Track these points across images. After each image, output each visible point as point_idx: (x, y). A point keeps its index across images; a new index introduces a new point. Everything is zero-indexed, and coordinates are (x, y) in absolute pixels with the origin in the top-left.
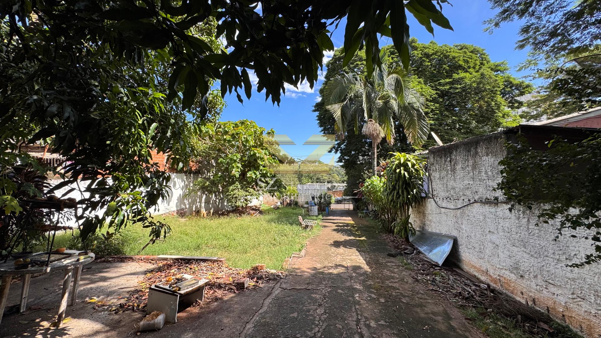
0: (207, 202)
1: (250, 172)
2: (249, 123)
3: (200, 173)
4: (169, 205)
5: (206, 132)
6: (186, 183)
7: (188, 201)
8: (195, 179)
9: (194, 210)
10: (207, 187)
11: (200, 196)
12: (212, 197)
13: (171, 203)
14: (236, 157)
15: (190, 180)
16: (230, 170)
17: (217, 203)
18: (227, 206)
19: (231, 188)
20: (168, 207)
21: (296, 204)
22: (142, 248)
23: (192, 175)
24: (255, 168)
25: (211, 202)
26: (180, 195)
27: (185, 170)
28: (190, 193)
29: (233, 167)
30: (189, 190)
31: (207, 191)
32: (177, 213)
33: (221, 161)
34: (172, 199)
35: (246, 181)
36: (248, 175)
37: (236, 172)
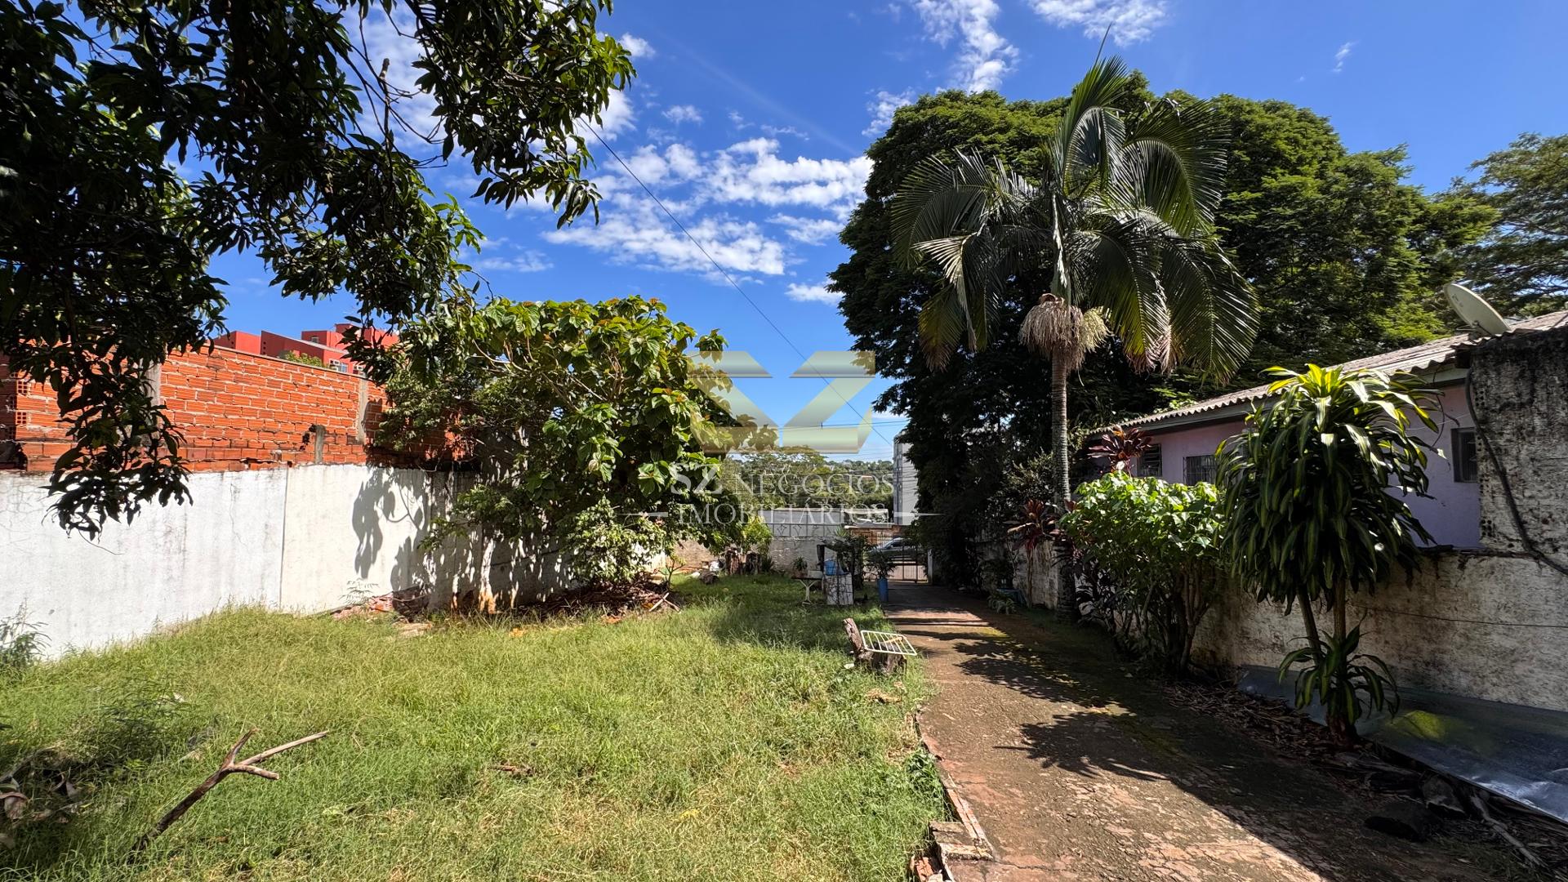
0: (500, 563)
1: (649, 466)
2: (647, 309)
3: (478, 470)
4: (365, 575)
5: (505, 327)
6: (431, 501)
7: (437, 561)
8: (463, 486)
9: (455, 589)
10: (503, 513)
11: (475, 543)
12: (516, 546)
13: (373, 570)
14: (604, 414)
15: (444, 491)
16: (580, 458)
17: (532, 566)
18: (560, 574)
19: (584, 516)
20: (362, 585)
21: (767, 565)
22: (158, 820)
23: (451, 475)
24: (662, 452)
25: (513, 563)
26: (408, 540)
27: (428, 457)
28: (442, 534)
29: (593, 448)
30: (440, 523)
31: (500, 526)
32: (395, 604)
33: (550, 430)
34: (379, 554)
35: (637, 494)
36: (642, 474)
37: (601, 464)
